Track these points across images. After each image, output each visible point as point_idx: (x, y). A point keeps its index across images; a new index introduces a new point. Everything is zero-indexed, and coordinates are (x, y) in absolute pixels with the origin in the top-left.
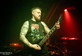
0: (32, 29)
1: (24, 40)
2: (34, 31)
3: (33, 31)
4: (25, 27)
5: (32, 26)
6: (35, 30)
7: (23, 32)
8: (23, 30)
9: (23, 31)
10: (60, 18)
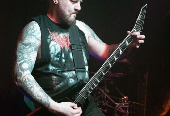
0: (51, 52)
1: (32, 90)
2: (57, 56)
4: (29, 44)
5: (51, 40)
6: (61, 55)
7: (25, 62)
8: (23, 53)
9: (26, 56)
10: (139, 19)
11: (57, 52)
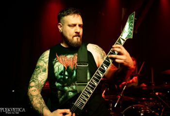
0: (55, 71)
2: (61, 74)
3: (60, 77)
4: (39, 67)
5: (56, 62)
6: (64, 73)
7: (33, 81)
9: (35, 77)
11: (60, 71)
